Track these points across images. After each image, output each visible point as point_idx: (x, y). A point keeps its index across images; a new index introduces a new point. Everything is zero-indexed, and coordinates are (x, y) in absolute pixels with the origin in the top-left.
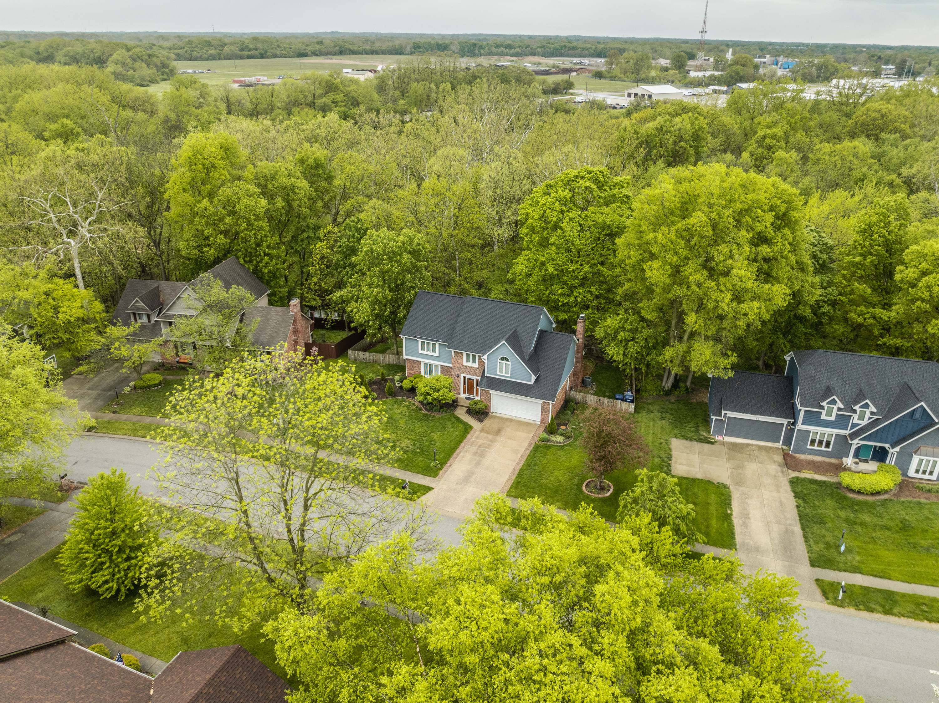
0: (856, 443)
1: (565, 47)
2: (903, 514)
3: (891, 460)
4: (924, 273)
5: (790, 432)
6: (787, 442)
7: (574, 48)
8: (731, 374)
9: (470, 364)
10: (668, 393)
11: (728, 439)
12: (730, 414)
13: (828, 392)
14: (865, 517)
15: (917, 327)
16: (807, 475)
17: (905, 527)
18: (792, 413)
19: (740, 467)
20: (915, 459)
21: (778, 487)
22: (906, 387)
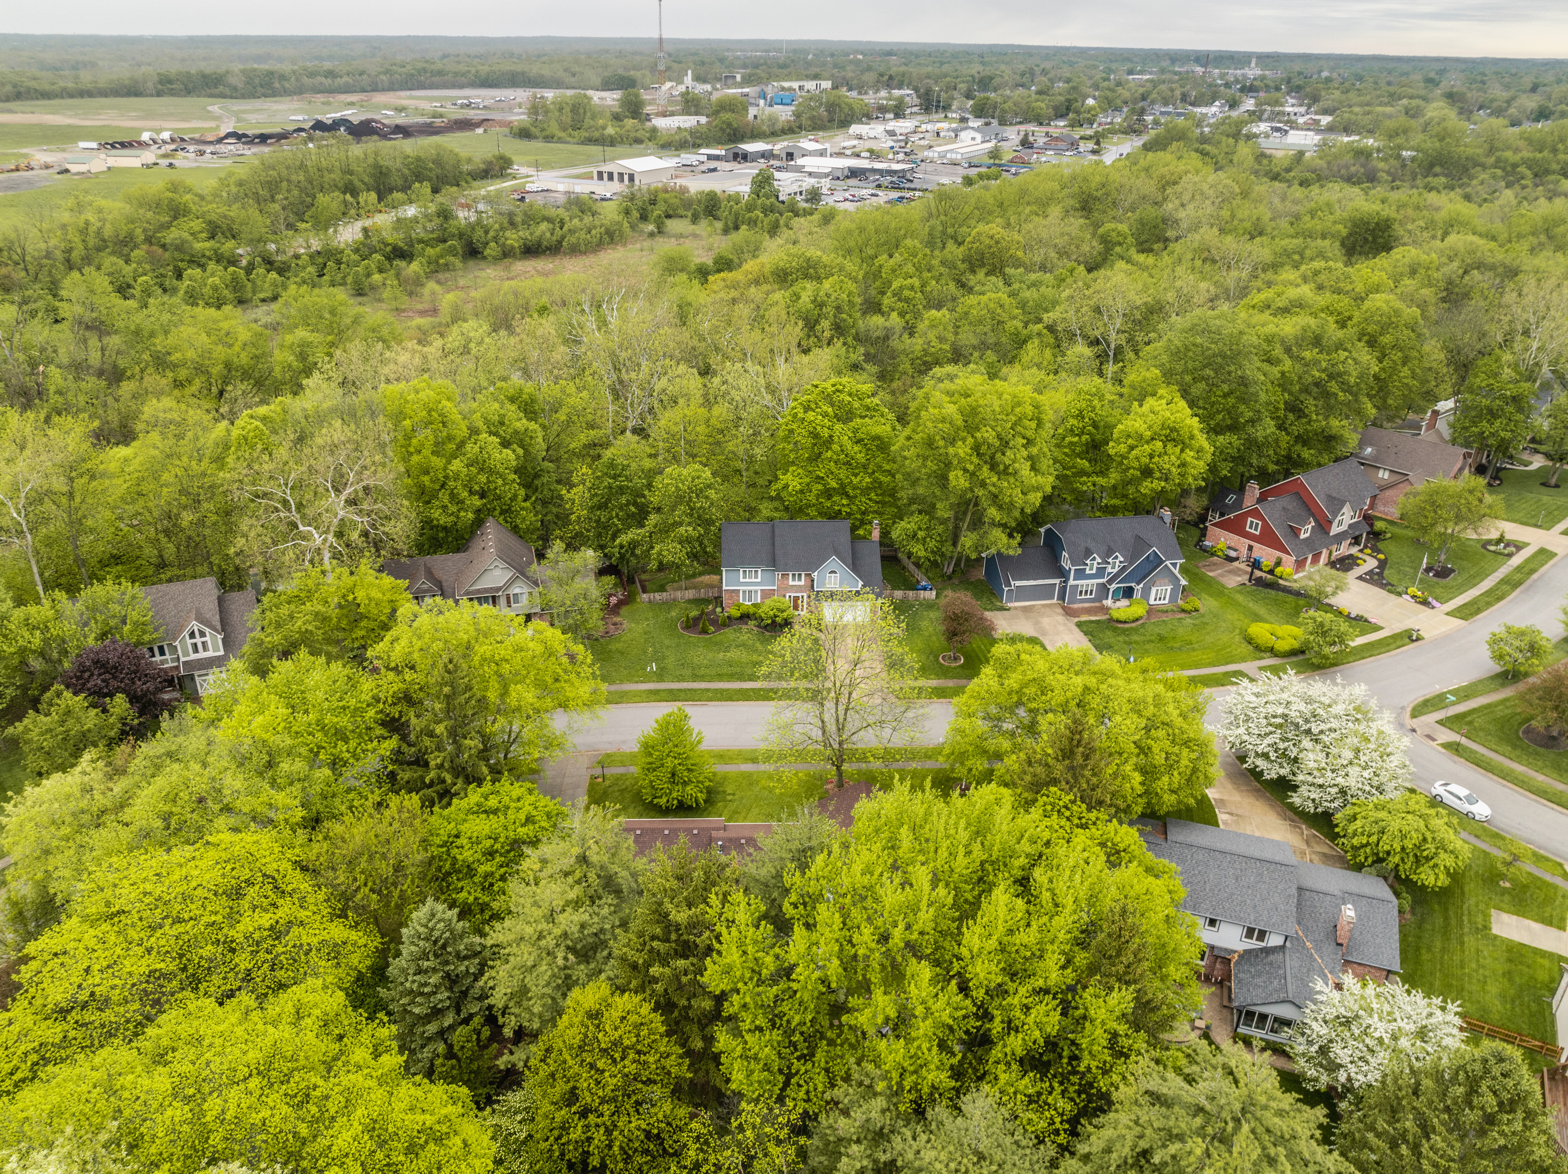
0: (1113, 587)
1: (425, 70)
2: (1157, 630)
3: (1137, 595)
4: (1132, 448)
5: (1063, 590)
6: (1062, 597)
7: (440, 73)
8: (1019, 551)
9: (797, 583)
10: (950, 578)
11: (1017, 604)
12: (1018, 583)
13: (1088, 553)
14: (1135, 638)
15: (1131, 490)
16: (1084, 618)
17: (1161, 639)
18: (1062, 574)
19: (1037, 623)
20: (1154, 590)
21: (1070, 630)
22: (1138, 538)
